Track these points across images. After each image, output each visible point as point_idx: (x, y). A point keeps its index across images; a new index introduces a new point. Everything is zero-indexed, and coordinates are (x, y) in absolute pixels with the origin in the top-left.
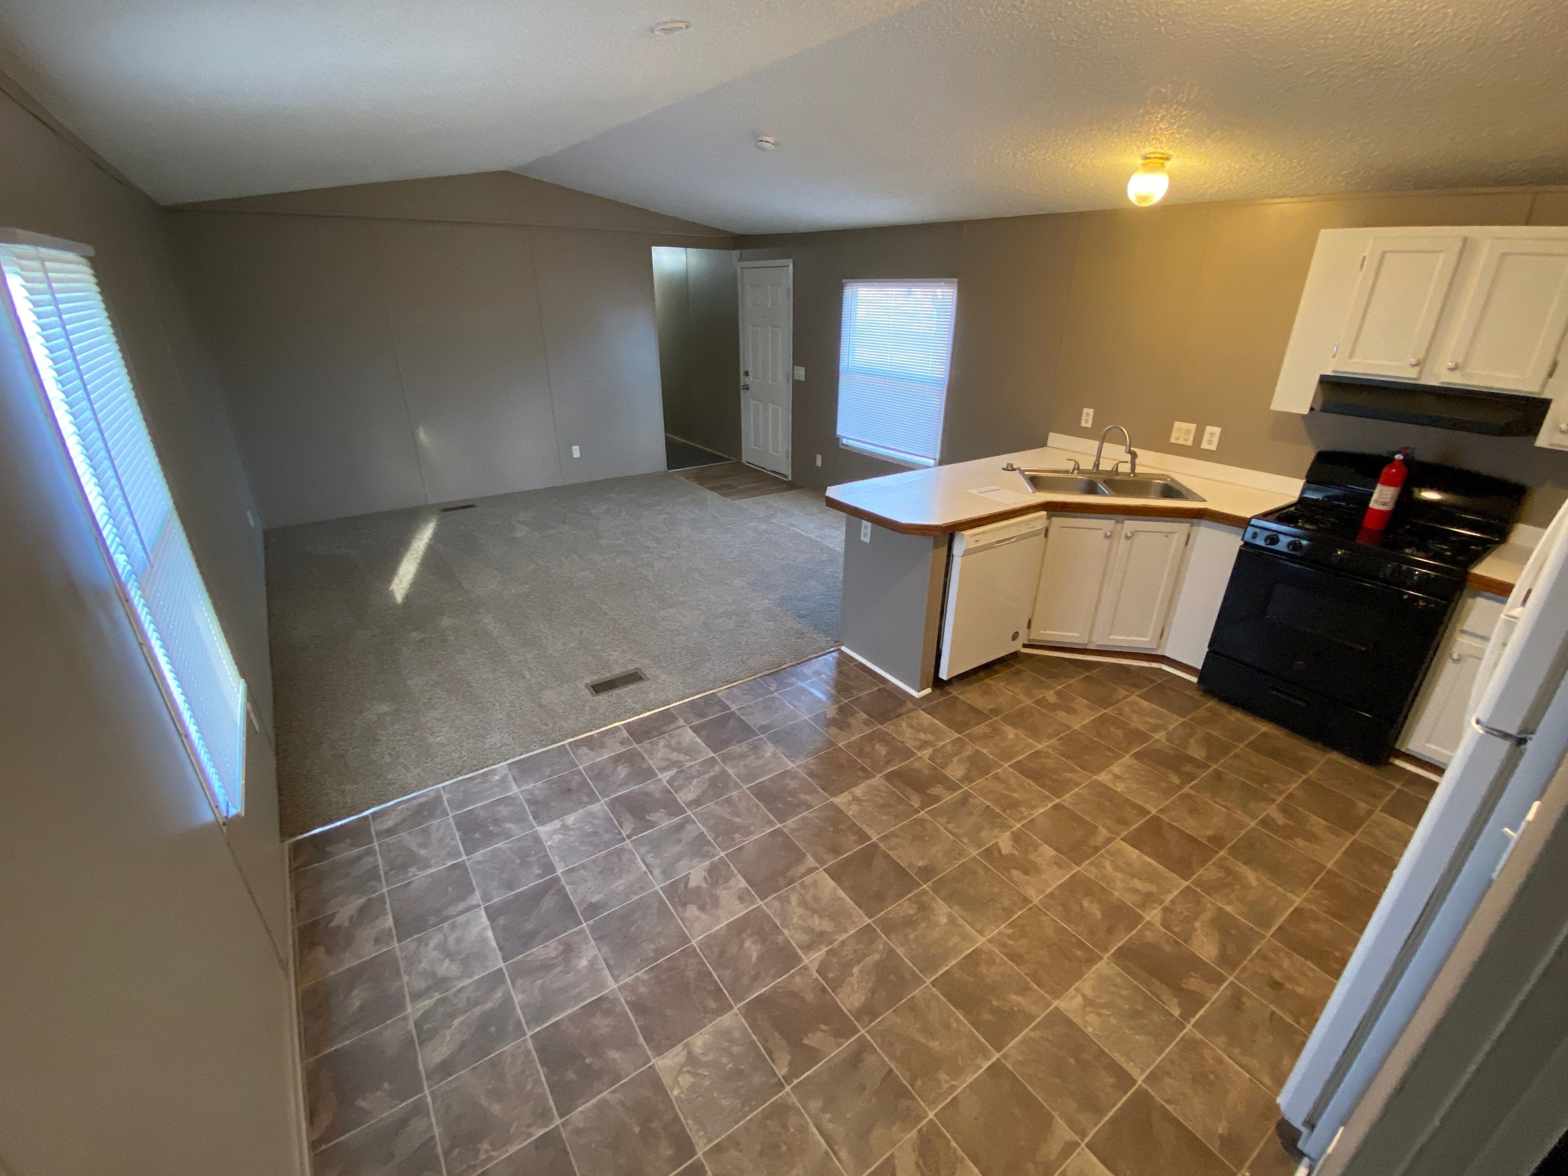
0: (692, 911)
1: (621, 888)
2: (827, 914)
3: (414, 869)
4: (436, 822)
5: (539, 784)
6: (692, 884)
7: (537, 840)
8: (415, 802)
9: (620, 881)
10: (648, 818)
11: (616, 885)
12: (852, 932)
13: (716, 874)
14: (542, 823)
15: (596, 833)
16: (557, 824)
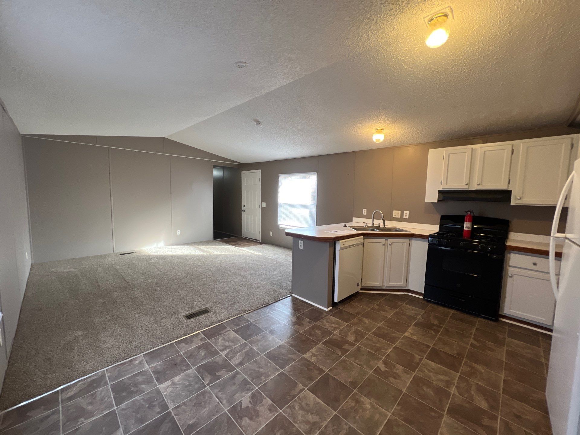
0: (246, 421)
1: (206, 413)
2: (314, 412)
3: (82, 419)
4: (100, 389)
5: (160, 363)
6: (244, 406)
7: (159, 392)
8: (89, 380)
9: (205, 409)
10: (217, 374)
11: (203, 412)
12: (328, 420)
13: (255, 399)
14: (160, 383)
15: (190, 385)
16: (169, 383)
